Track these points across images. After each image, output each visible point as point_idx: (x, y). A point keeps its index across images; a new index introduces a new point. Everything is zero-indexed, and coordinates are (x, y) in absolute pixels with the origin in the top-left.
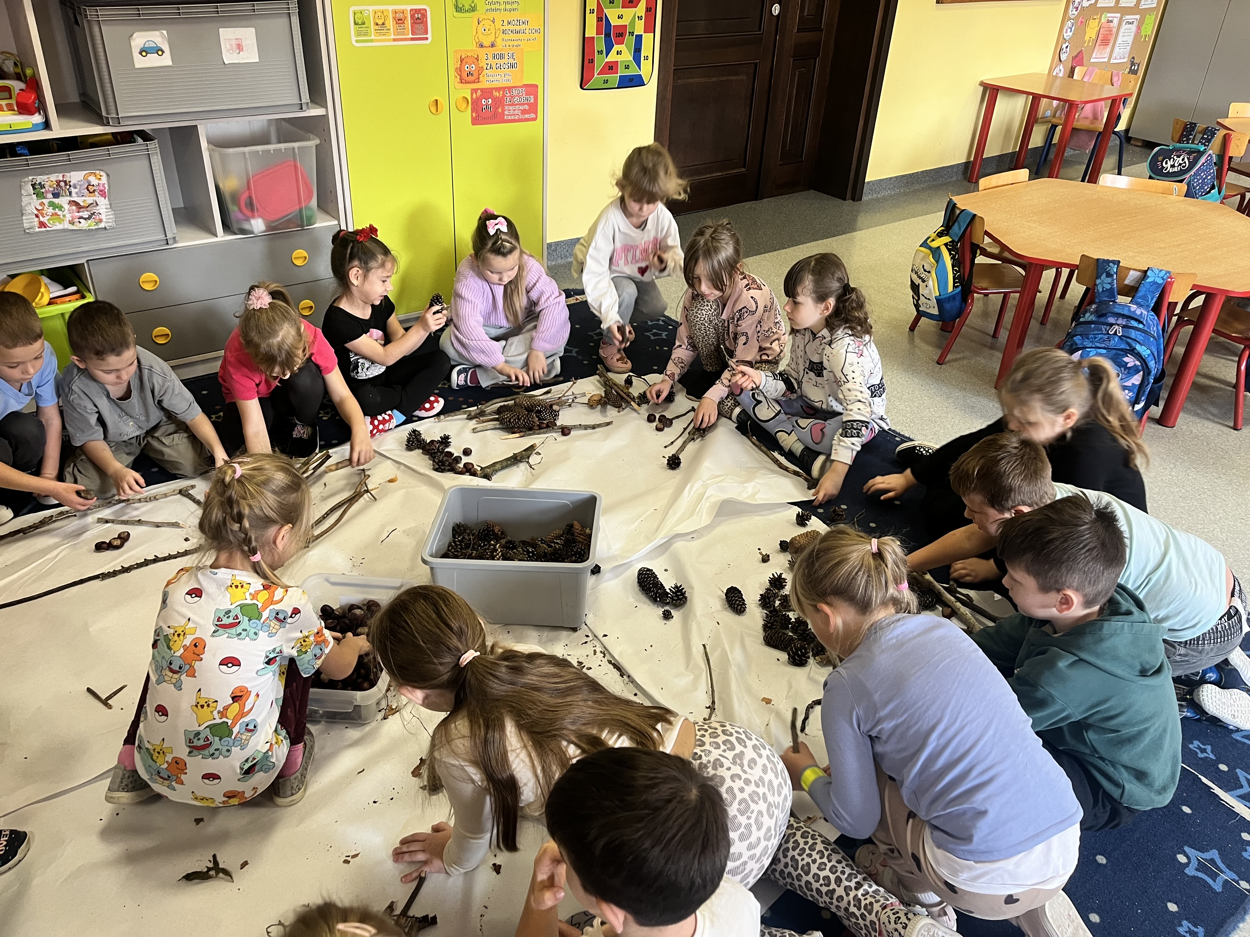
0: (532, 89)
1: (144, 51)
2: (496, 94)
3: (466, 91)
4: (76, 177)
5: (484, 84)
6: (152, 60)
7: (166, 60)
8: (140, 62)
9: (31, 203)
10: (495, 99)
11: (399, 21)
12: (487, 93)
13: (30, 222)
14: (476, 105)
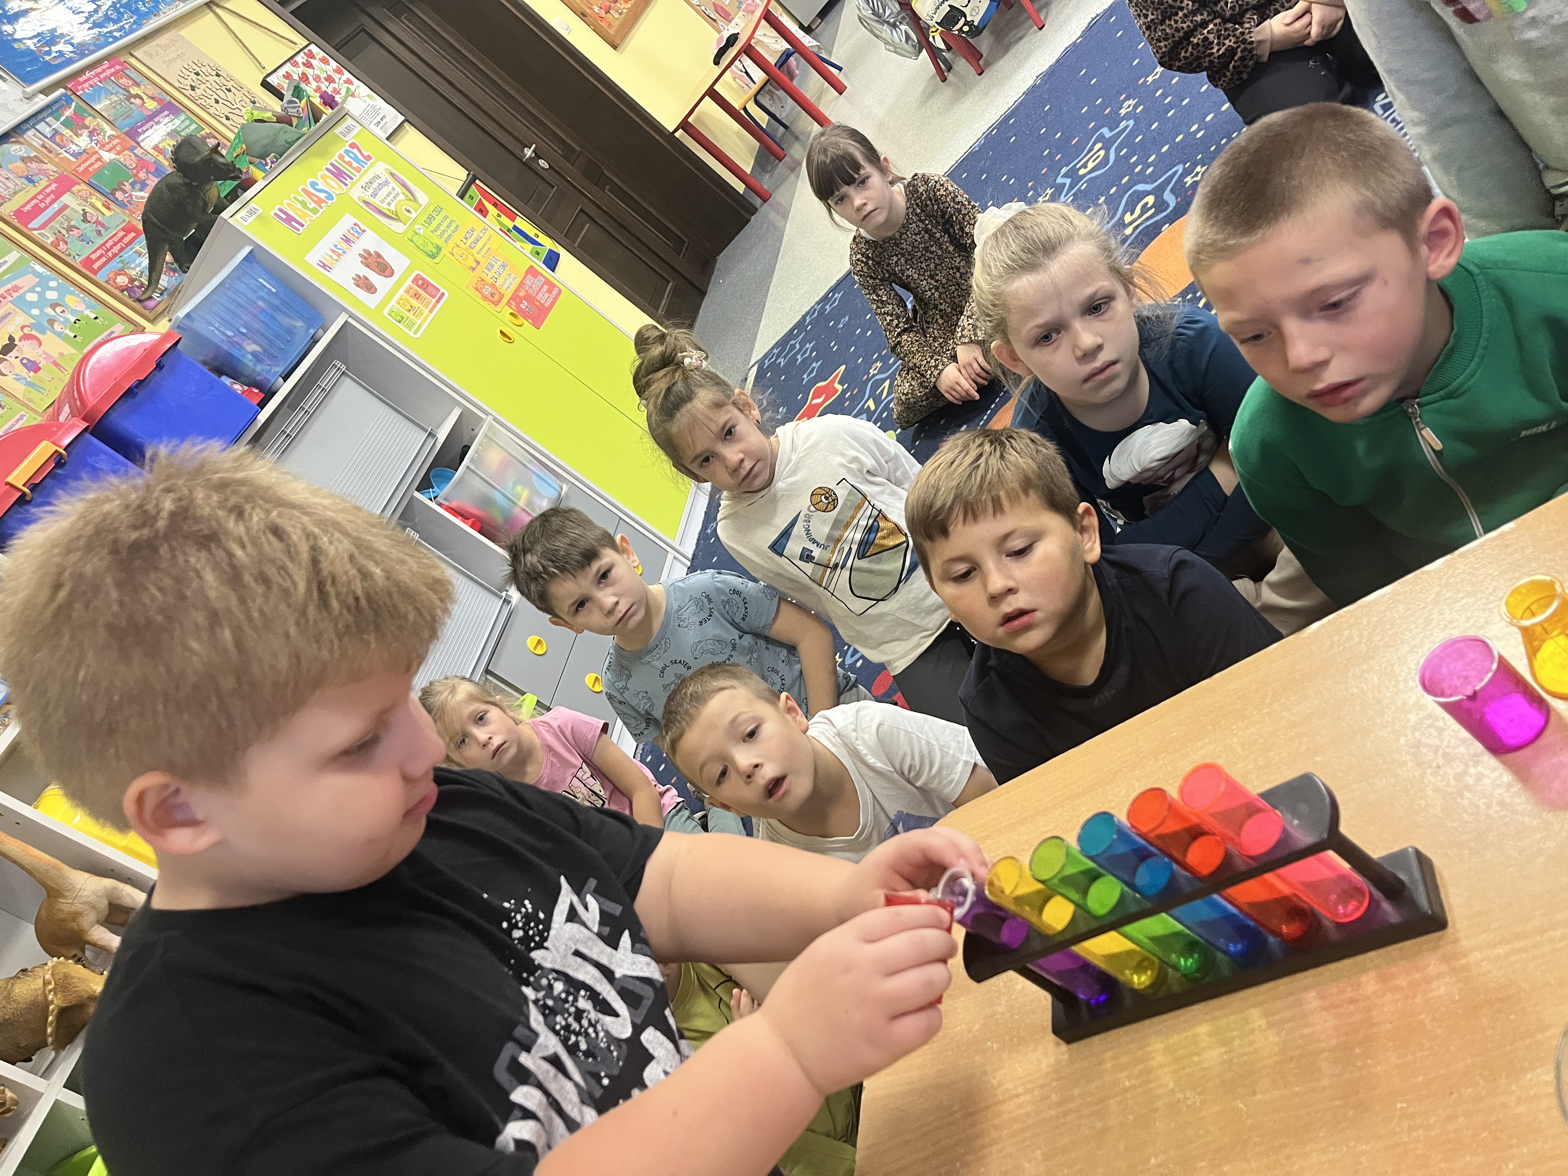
2: (522, 294)
3: (505, 309)
5: (508, 295)
10: (525, 298)
14: (523, 314)
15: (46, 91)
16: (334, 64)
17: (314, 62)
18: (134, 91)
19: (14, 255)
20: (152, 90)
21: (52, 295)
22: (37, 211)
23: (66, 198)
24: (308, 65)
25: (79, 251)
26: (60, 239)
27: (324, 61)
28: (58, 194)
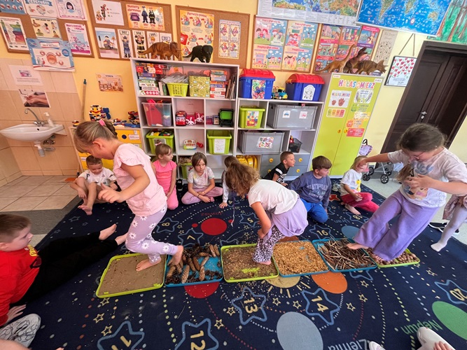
0: (363, 130)
1: (285, 114)
2: (354, 130)
3: (347, 129)
4: (268, 138)
5: (352, 127)
6: (286, 117)
7: (288, 117)
8: (284, 117)
9: (259, 142)
11: (338, 112)
12: (352, 129)
13: (258, 145)
14: (349, 132)
15: (357, 25)
16: (413, 66)
17: (410, 62)
18: (372, 38)
19: (312, 45)
20: (374, 40)
21: (306, 56)
22: (326, 42)
23: (332, 45)
24: (408, 62)
25: (321, 54)
26: (321, 50)
27: (412, 64)
28: (332, 43)
